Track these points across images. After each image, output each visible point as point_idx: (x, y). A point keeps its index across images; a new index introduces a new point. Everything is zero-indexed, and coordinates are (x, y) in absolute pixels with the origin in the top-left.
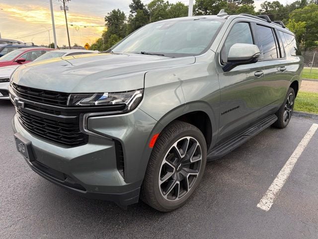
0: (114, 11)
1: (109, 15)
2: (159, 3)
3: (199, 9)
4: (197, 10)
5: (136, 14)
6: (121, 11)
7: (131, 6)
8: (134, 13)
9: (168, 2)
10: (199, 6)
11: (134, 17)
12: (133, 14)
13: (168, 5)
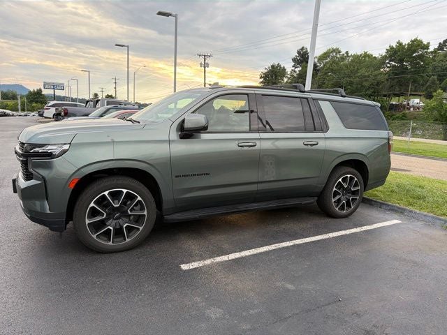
0: (273, 66)
1: (266, 71)
2: (335, 54)
3: (390, 61)
4: (388, 63)
5: (300, 69)
6: (282, 66)
7: (294, 60)
8: (297, 67)
9: (347, 53)
10: (390, 56)
11: (298, 72)
12: (297, 70)
13: (348, 56)
